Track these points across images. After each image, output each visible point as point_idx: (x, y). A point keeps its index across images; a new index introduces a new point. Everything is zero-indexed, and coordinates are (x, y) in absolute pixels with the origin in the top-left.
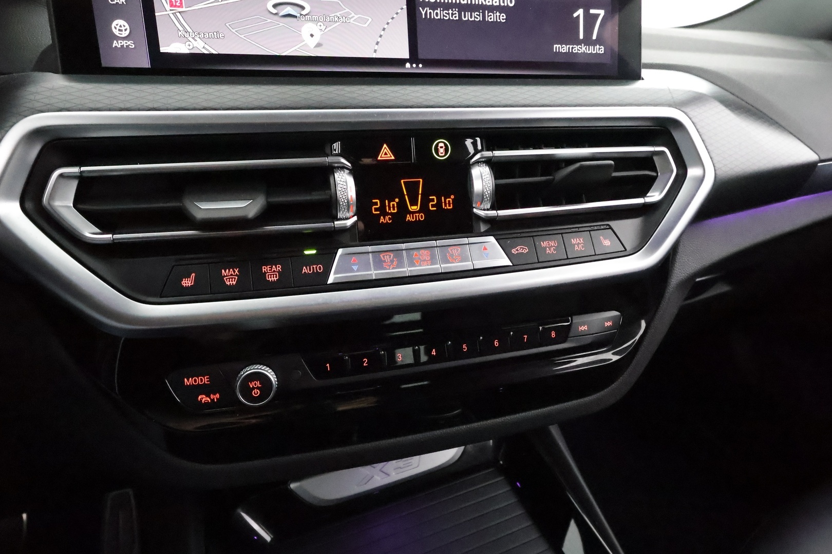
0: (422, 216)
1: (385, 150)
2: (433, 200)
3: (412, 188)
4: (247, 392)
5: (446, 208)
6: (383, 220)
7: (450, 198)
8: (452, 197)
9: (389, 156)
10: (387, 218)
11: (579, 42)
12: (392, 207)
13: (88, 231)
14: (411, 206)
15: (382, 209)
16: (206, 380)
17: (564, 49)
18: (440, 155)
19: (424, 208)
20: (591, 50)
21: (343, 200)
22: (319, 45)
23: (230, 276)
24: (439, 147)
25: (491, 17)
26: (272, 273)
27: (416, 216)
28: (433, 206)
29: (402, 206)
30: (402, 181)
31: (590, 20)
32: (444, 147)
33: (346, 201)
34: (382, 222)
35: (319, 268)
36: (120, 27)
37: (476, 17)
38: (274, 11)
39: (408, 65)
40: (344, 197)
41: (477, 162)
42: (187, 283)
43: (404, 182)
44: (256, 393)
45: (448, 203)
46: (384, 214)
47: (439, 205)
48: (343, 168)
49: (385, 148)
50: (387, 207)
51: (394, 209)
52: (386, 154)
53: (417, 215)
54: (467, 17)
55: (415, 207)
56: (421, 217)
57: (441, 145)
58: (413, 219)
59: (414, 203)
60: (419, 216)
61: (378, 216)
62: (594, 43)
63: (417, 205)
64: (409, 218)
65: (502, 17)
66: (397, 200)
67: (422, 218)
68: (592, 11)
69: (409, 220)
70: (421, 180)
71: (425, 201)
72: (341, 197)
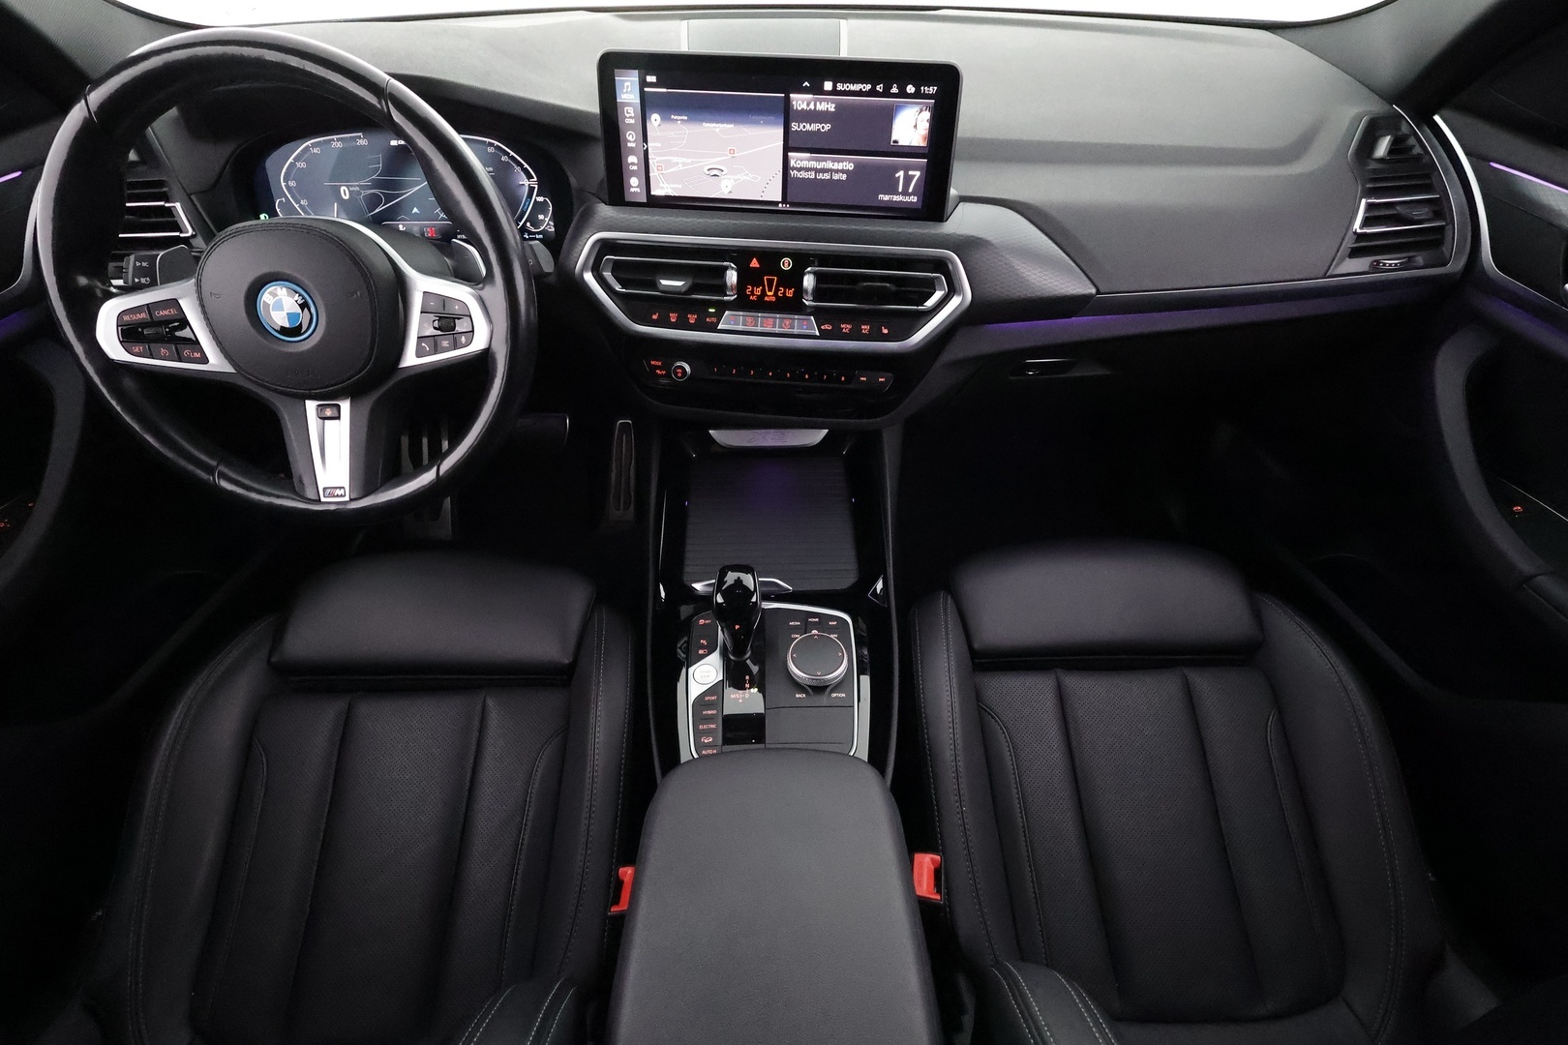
2: (781, 290)
3: (770, 282)
4: (676, 374)
5: (788, 296)
7: (791, 291)
9: (757, 265)
10: (754, 298)
11: (898, 194)
12: (758, 291)
13: (618, 288)
14: (768, 292)
15: (752, 292)
16: (660, 364)
17: (886, 198)
18: (785, 267)
19: (776, 294)
20: (907, 199)
22: (730, 192)
23: (673, 317)
24: (784, 263)
25: (836, 177)
26: (692, 319)
28: (781, 294)
29: (763, 291)
31: (908, 179)
32: (787, 263)
33: (731, 286)
34: (750, 300)
35: (714, 320)
36: (634, 181)
37: (827, 176)
38: (708, 173)
39: (780, 205)
40: (730, 282)
41: (809, 272)
42: (655, 317)
43: (765, 278)
44: (680, 375)
45: (790, 293)
46: (753, 294)
47: (784, 293)
48: (732, 268)
49: (755, 261)
50: (755, 291)
51: (758, 293)
52: (755, 263)
53: (771, 298)
54: (820, 176)
56: (773, 299)
57: (785, 261)
58: (769, 300)
59: (770, 290)
61: (748, 296)
62: (910, 195)
63: (772, 292)
64: (766, 299)
65: (844, 177)
66: (761, 288)
68: (911, 173)
70: (776, 278)
71: (777, 290)
72: (729, 284)
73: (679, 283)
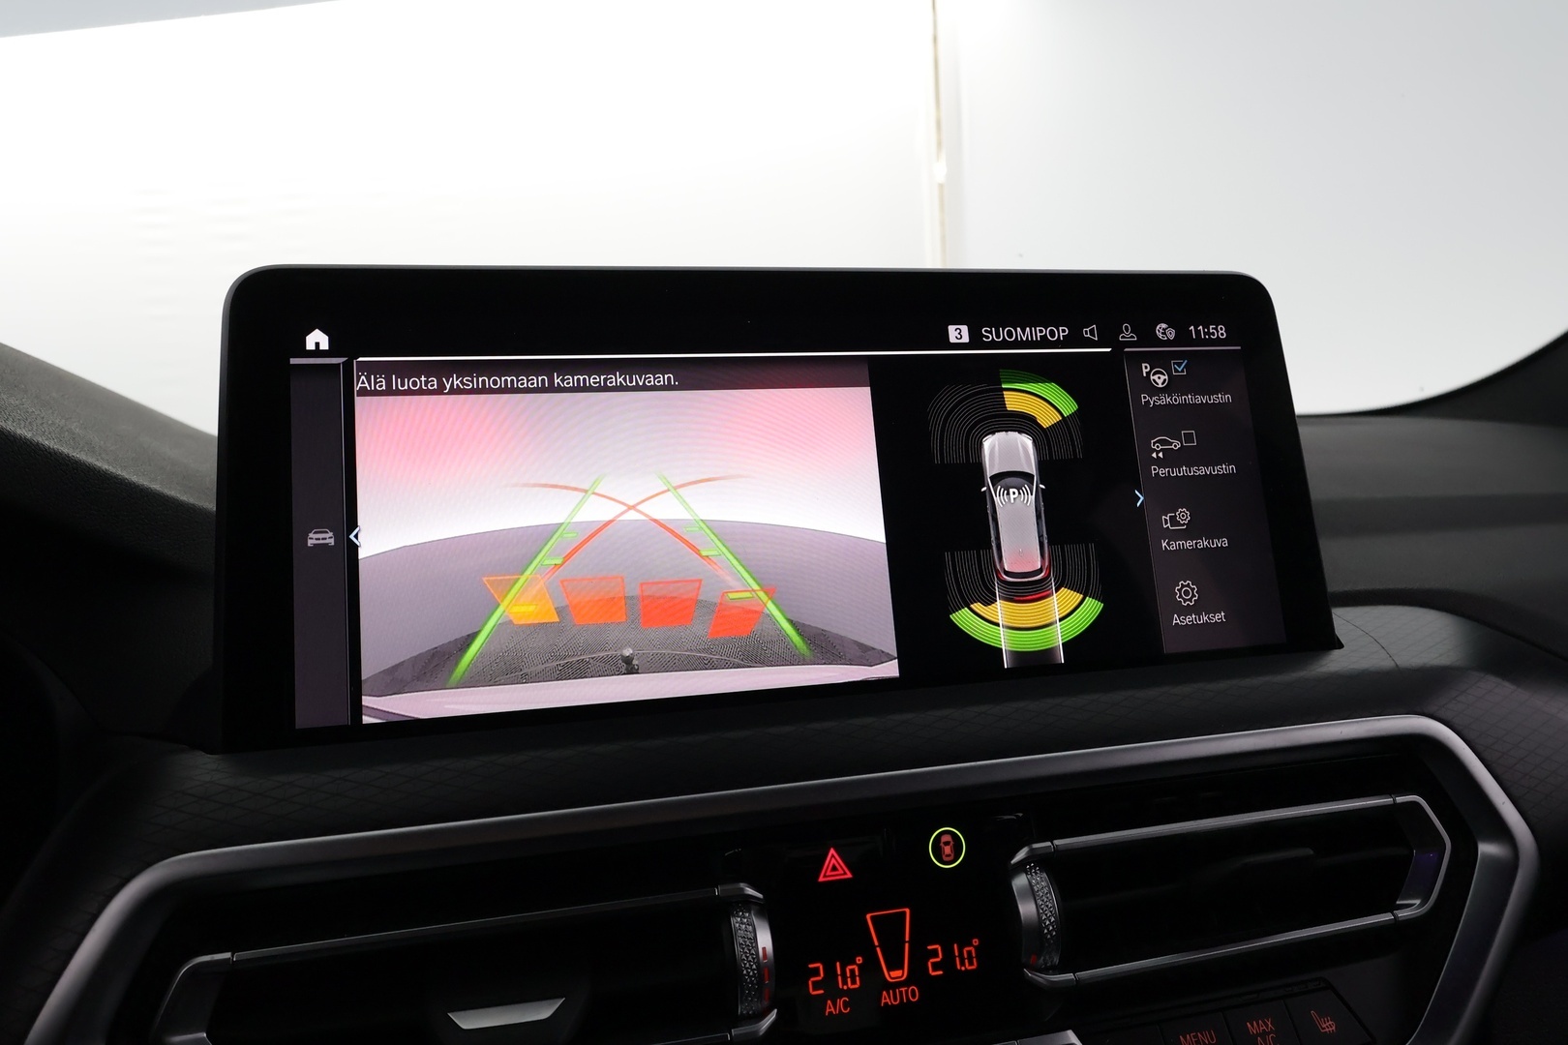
0: (913, 991)
1: (833, 861)
2: (934, 953)
3: (890, 930)
5: (963, 968)
6: (833, 1009)
7: (971, 945)
8: (976, 942)
9: (841, 872)
10: (840, 1002)
12: (850, 976)
14: (889, 970)
15: (829, 984)
18: (946, 859)
19: (917, 975)
21: (748, 966)
24: (942, 844)
27: (901, 992)
28: (936, 967)
29: (870, 968)
30: (868, 916)
32: (952, 843)
33: (754, 967)
34: (830, 1013)
40: (750, 958)
41: (1021, 867)
43: (872, 917)
45: (967, 957)
46: (834, 993)
47: (947, 963)
48: (747, 903)
49: (833, 857)
50: (840, 978)
51: (854, 982)
52: (834, 867)
53: (903, 989)
55: (896, 973)
56: (912, 994)
57: (946, 838)
58: (895, 1000)
59: (895, 964)
60: (907, 991)
61: (822, 999)
63: (902, 968)
64: (886, 998)
66: (859, 960)
67: (914, 996)
69: (886, 1003)
70: (907, 911)
71: (920, 957)
72: (748, 969)
73: (542, 1012)
